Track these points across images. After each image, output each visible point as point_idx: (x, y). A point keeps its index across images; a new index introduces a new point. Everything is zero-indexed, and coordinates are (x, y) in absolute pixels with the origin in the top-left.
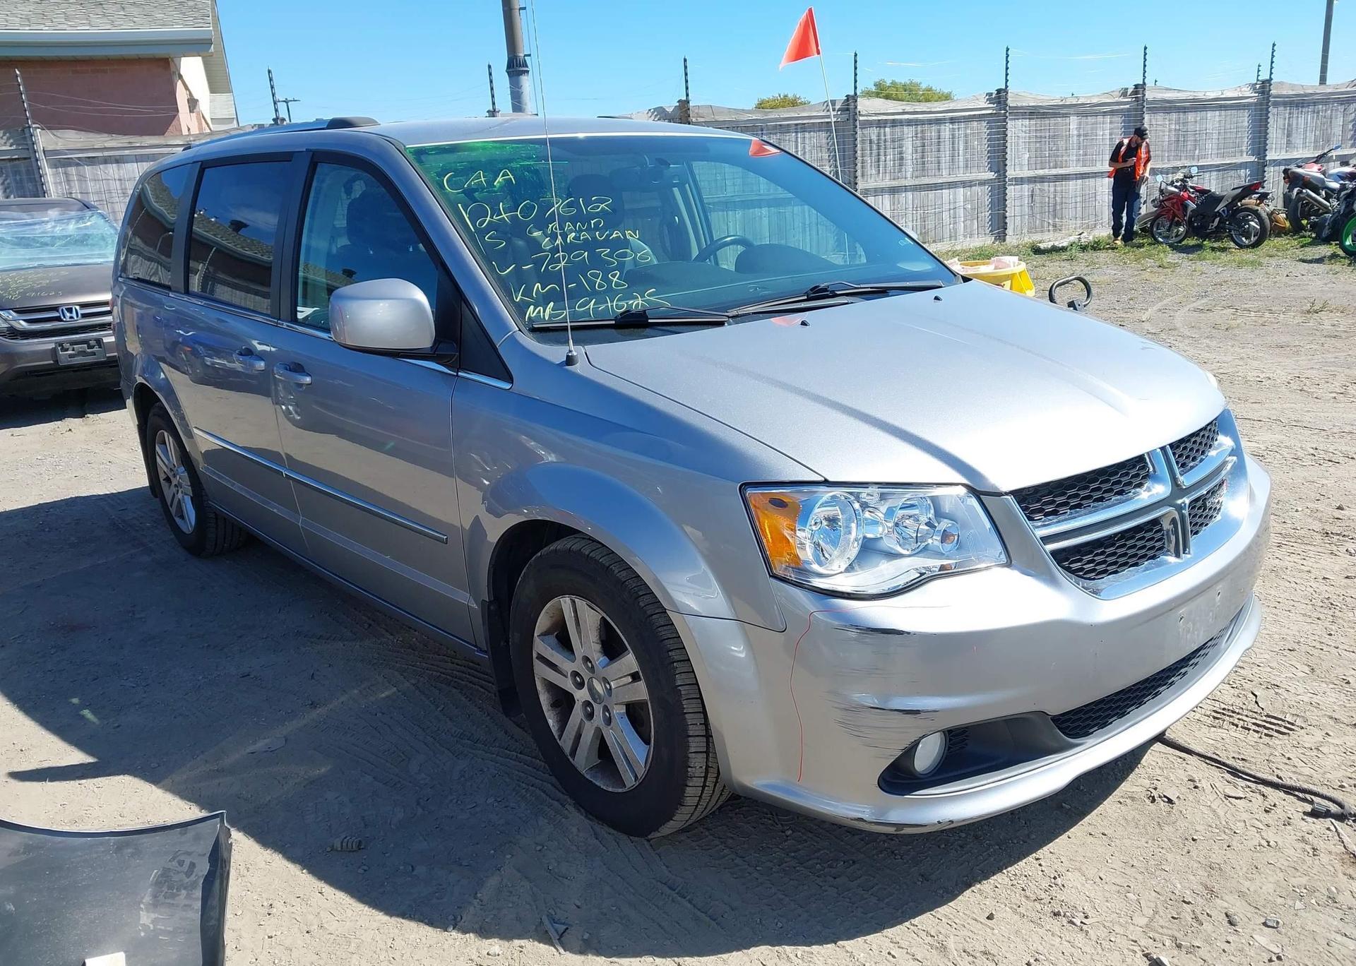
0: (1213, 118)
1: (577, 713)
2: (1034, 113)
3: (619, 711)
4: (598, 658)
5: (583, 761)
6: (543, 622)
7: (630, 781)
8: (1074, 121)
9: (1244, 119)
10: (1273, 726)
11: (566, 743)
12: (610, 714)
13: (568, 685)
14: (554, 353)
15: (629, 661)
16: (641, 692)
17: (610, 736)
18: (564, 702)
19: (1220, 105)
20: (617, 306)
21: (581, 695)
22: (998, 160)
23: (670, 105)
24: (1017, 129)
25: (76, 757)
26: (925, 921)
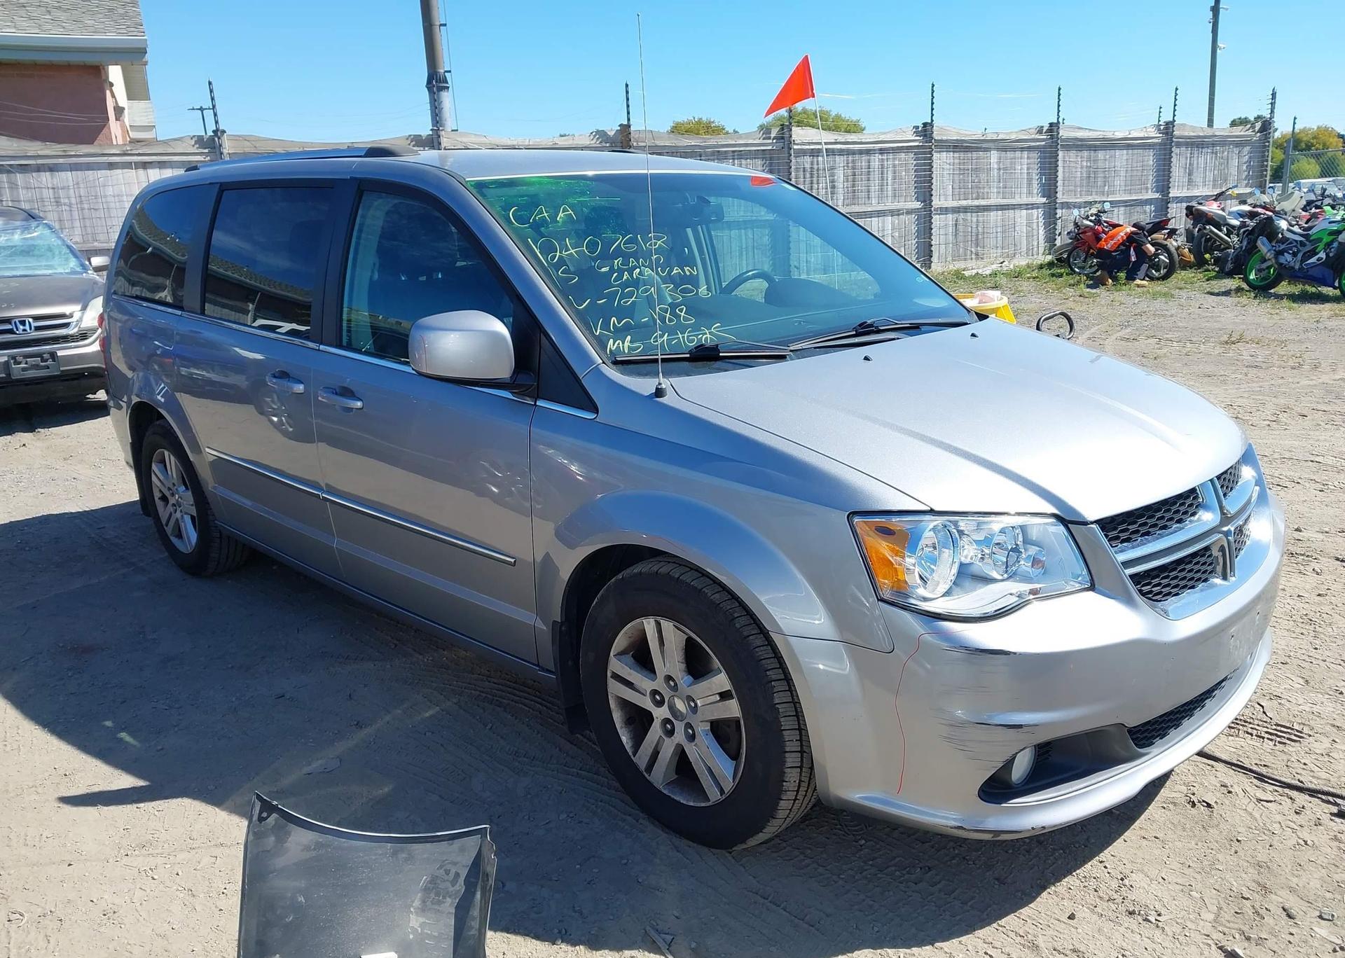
0: (1121, 156)
1: (656, 731)
2: (958, 146)
3: (702, 728)
4: (682, 678)
5: (659, 776)
6: (620, 642)
7: (714, 795)
8: (994, 156)
9: (1150, 158)
10: (1284, 734)
11: (641, 759)
12: (693, 730)
13: (647, 703)
14: (644, 385)
15: (721, 681)
16: (733, 709)
17: (692, 751)
18: (639, 720)
19: (1127, 144)
20: (688, 340)
21: (660, 713)
22: (925, 191)
23: (612, 128)
24: (942, 161)
25: (126, 781)
26: (1010, 921)
